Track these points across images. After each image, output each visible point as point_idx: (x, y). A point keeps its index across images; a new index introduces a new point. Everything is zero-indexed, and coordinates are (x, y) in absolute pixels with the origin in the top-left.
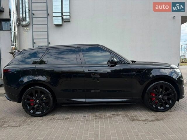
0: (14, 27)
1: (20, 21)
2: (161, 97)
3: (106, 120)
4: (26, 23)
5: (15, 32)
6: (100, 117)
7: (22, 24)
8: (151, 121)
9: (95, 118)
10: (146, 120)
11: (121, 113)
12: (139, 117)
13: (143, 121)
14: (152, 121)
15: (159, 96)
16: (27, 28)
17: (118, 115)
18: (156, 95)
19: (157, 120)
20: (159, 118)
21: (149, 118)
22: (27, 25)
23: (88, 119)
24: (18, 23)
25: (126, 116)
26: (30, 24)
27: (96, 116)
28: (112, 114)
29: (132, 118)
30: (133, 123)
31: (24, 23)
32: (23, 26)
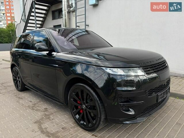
3: (29, 111)
5: (65, 19)
6: (33, 107)
13: (40, 127)
15: (82, 105)
32: (72, 12)
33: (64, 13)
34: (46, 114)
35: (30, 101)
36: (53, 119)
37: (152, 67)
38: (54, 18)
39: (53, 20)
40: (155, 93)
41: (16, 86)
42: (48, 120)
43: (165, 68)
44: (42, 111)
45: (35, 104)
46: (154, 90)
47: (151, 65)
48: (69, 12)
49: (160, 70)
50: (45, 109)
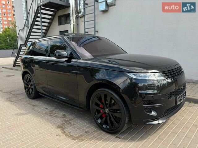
0: (73, 20)
1: (78, 13)
2: (107, 111)
4: (81, 14)
5: (73, 24)
15: (105, 109)
16: (83, 19)
32: (81, 17)
33: (71, 18)
34: (65, 120)
35: (46, 109)
36: (74, 125)
37: (170, 72)
38: (60, 24)
39: (59, 25)
40: (174, 96)
41: (28, 94)
42: (69, 125)
43: (181, 73)
44: (60, 117)
45: (52, 111)
46: (173, 93)
47: (170, 70)
48: (77, 18)
49: (177, 75)
50: (63, 115)
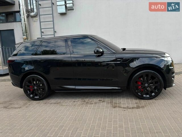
0: (24, 18)
1: (29, 12)
2: (147, 85)
3: (91, 105)
4: (34, 14)
5: (25, 23)
6: (87, 103)
7: (31, 15)
8: (131, 109)
9: (82, 103)
10: (127, 107)
11: (107, 100)
12: (123, 104)
13: (123, 108)
14: (133, 108)
15: (144, 84)
16: (36, 19)
17: (103, 101)
18: (142, 84)
19: (138, 107)
20: (140, 106)
21: (131, 106)
22: (35, 16)
23: (76, 104)
24: (28, 15)
25: (110, 103)
26: (37, 14)
27: (84, 101)
28: (99, 100)
29: (115, 105)
30: (114, 109)
31: (32, 14)
